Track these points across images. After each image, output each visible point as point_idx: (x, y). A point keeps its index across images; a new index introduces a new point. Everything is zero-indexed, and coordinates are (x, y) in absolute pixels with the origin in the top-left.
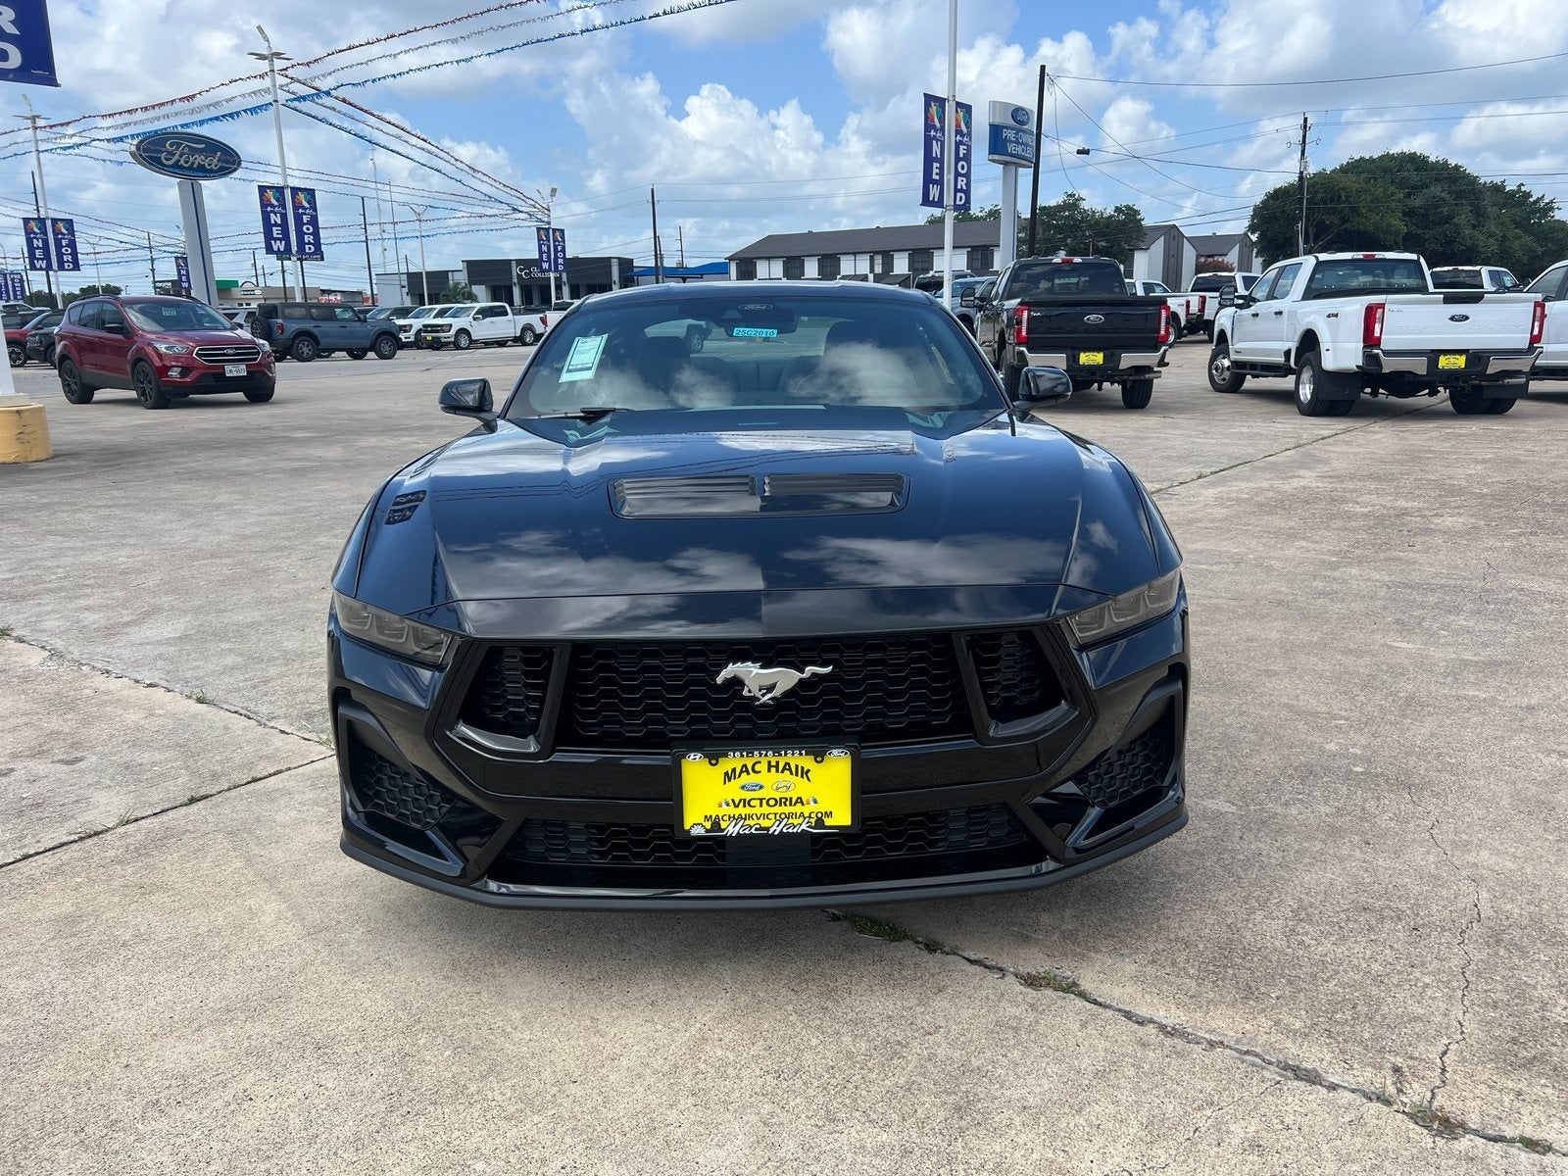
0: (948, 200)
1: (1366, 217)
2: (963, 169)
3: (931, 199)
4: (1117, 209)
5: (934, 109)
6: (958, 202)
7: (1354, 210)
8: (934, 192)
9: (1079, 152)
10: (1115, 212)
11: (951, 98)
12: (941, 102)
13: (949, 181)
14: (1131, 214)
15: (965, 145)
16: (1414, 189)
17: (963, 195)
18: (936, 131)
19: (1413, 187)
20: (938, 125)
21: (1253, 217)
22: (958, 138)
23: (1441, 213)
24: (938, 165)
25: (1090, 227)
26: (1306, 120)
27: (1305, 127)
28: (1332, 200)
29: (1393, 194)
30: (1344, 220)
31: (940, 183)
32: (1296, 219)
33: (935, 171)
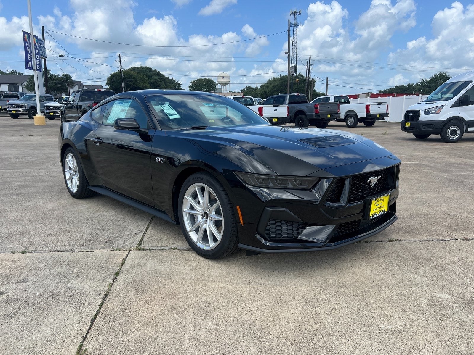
0: (34, 67)
1: (140, 84)
2: (38, 57)
3: (28, 67)
4: (63, 75)
5: (26, 36)
6: (37, 69)
7: (136, 81)
8: (29, 64)
9: (60, 56)
10: (63, 76)
11: (31, 33)
12: (28, 34)
13: (34, 61)
14: (68, 77)
15: (37, 49)
16: (150, 77)
17: (39, 66)
18: (28, 44)
19: (149, 76)
20: (28, 42)
21: (108, 81)
22: (35, 47)
23: (158, 84)
24: (30, 55)
25: (55, 80)
26: (120, 54)
27: (120, 56)
28: (130, 78)
29: (145, 78)
30: (134, 84)
31: (31, 61)
32: (121, 83)
33: (29, 57)
